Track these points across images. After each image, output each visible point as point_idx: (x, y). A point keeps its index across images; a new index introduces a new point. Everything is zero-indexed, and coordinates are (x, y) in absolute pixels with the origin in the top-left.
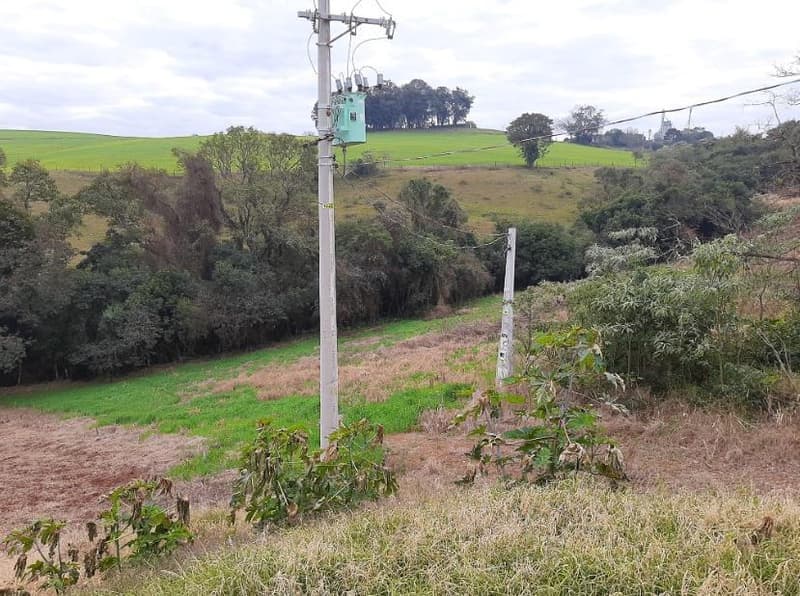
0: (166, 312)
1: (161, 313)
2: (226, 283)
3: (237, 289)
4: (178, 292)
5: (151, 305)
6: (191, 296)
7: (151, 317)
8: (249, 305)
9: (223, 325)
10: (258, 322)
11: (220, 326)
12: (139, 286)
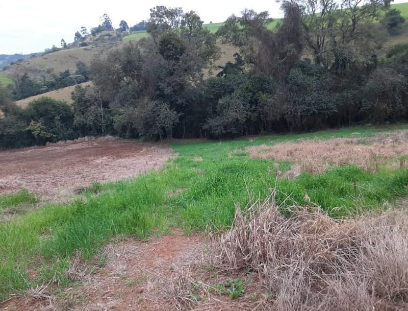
0: (254, 102)
1: (251, 102)
2: (296, 84)
3: (301, 89)
4: (263, 90)
5: (244, 97)
6: (271, 92)
7: (244, 105)
8: (308, 99)
9: (290, 113)
10: (314, 112)
11: (287, 113)
12: (240, 85)
